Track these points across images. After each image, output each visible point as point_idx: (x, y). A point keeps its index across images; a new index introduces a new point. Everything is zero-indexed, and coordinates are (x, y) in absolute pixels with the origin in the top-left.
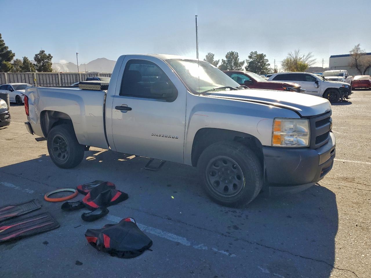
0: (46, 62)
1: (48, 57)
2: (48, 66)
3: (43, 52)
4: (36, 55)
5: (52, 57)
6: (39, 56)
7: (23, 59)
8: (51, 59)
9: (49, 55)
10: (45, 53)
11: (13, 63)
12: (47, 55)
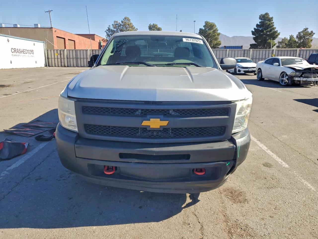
0: (307, 38)
1: (310, 34)
2: (308, 42)
3: (306, 29)
4: (299, 33)
5: (314, 34)
6: (301, 33)
7: (289, 37)
8: (313, 35)
9: (312, 32)
10: (308, 30)
11: (281, 41)
12: (310, 32)
